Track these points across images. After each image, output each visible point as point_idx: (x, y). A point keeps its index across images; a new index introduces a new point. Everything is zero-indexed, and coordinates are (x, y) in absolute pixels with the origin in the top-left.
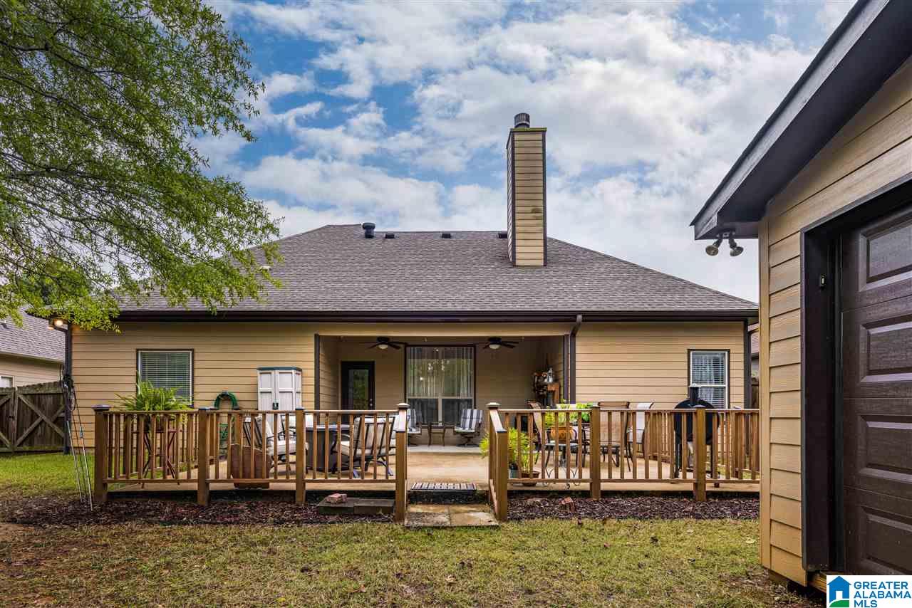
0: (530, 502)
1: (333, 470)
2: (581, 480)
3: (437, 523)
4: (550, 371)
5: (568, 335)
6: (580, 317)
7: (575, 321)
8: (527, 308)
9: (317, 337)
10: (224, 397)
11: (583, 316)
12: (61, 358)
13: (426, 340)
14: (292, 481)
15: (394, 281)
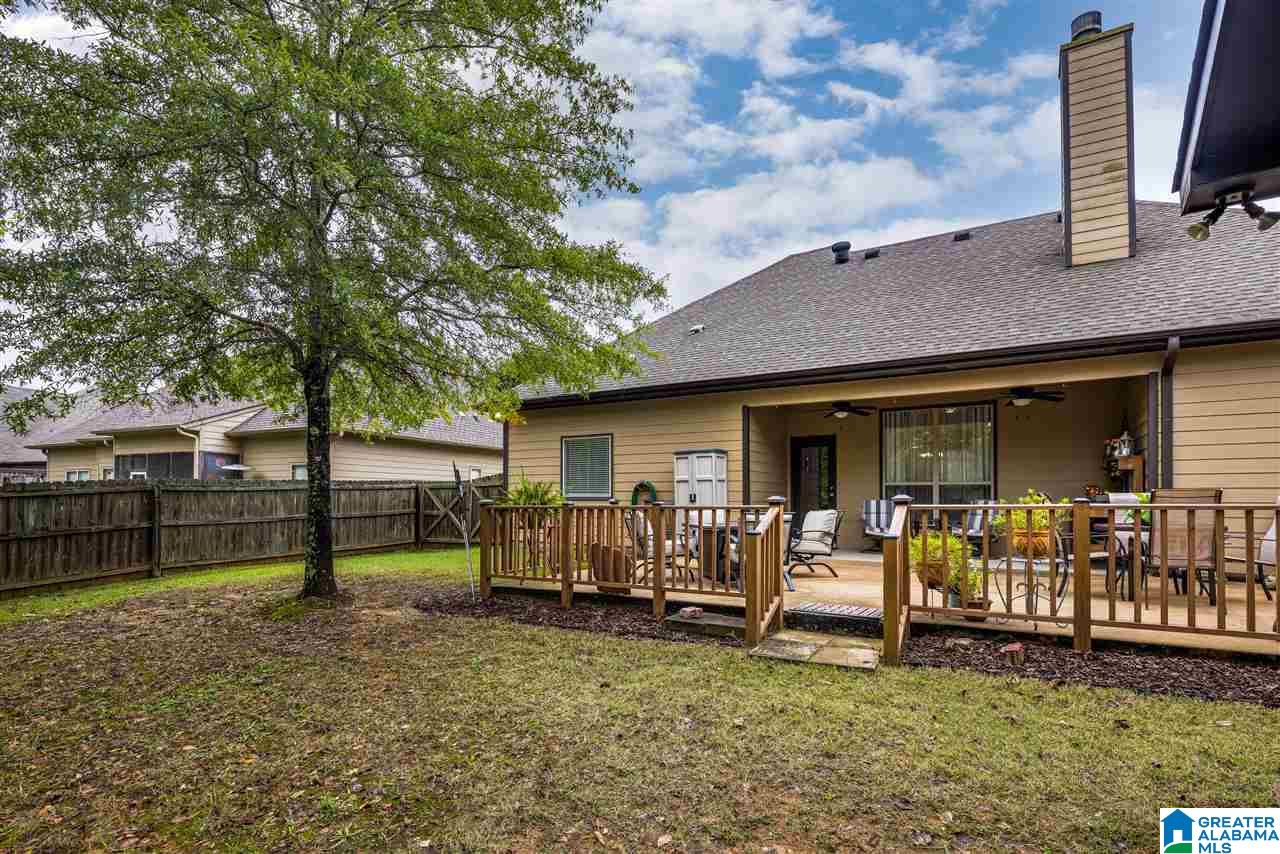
0: (949, 643)
1: (722, 579)
2: (1053, 617)
3: (794, 655)
4: (1125, 437)
5: (1156, 374)
6: (1174, 341)
7: (1165, 348)
8: (1067, 336)
9: (747, 411)
10: (642, 488)
11: (1181, 338)
12: (499, 444)
13: (895, 402)
14: (649, 588)
15: (857, 322)
